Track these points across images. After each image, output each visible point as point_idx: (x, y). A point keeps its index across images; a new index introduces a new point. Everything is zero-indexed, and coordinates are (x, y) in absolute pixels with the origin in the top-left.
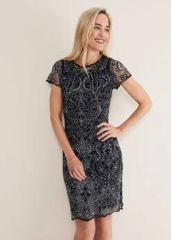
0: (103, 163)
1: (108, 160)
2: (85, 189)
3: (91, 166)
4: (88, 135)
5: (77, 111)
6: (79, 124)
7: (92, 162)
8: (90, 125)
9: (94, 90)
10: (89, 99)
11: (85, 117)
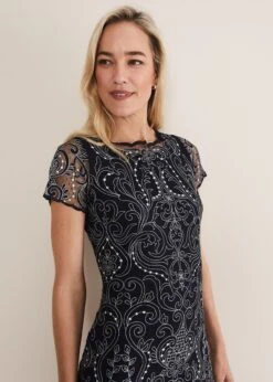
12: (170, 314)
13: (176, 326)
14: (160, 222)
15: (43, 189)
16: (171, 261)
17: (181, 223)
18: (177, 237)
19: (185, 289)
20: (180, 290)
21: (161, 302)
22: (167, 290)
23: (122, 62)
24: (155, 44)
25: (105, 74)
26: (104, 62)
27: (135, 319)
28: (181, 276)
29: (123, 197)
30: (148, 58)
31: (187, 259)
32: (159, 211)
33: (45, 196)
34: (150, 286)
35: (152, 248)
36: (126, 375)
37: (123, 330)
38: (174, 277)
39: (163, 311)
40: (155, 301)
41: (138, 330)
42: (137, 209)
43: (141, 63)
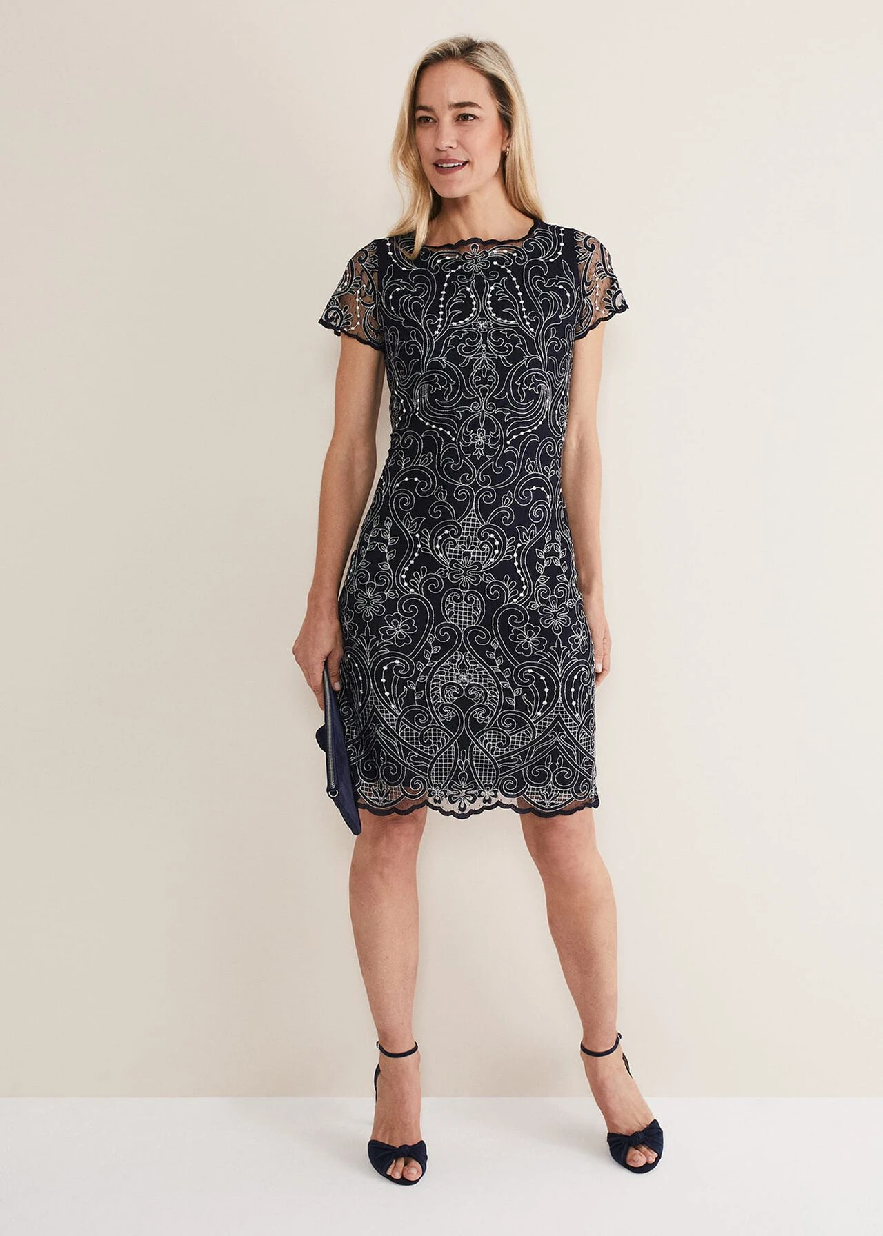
0: (535, 617)
1: (554, 607)
2: (464, 703)
3: (487, 622)
4: (500, 492)
5: (466, 402)
6: (471, 449)
7: (491, 606)
8: (510, 456)
9: (533, 325)
10: (516, 357)
11: (496, 422)
12: (450, 488)
13: (461, 508)
14: (454, 358)
15: (320, 313)
16: (467, 414)
17: (497, 361)
18: (484, 381)
19: (484, 459)
20: (473, 458)
21: (440, 469)
22: (452, 453)
23: (447, 118)
24: (500, 90)
25: (425, 137)
26: (426, 119)
27: (403, 485)
28: (481, 439)
29: (409, 322)
30: (488, 109)
31: (500, 417)
32: (455, 342)
33: (321, 322)
34: (430, 445)
35: (439, 395)
36: (382, 557)
37: (387, 496)
38: (467, 439)
39: (440, 482)
40: (432, 466)
41: (404, 501)
42: (419, 337)
43: (475, 117)
